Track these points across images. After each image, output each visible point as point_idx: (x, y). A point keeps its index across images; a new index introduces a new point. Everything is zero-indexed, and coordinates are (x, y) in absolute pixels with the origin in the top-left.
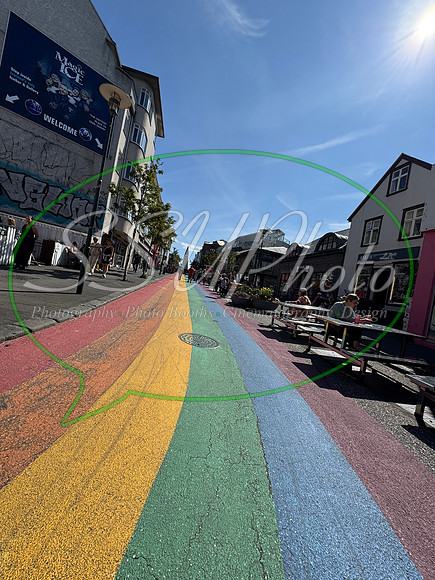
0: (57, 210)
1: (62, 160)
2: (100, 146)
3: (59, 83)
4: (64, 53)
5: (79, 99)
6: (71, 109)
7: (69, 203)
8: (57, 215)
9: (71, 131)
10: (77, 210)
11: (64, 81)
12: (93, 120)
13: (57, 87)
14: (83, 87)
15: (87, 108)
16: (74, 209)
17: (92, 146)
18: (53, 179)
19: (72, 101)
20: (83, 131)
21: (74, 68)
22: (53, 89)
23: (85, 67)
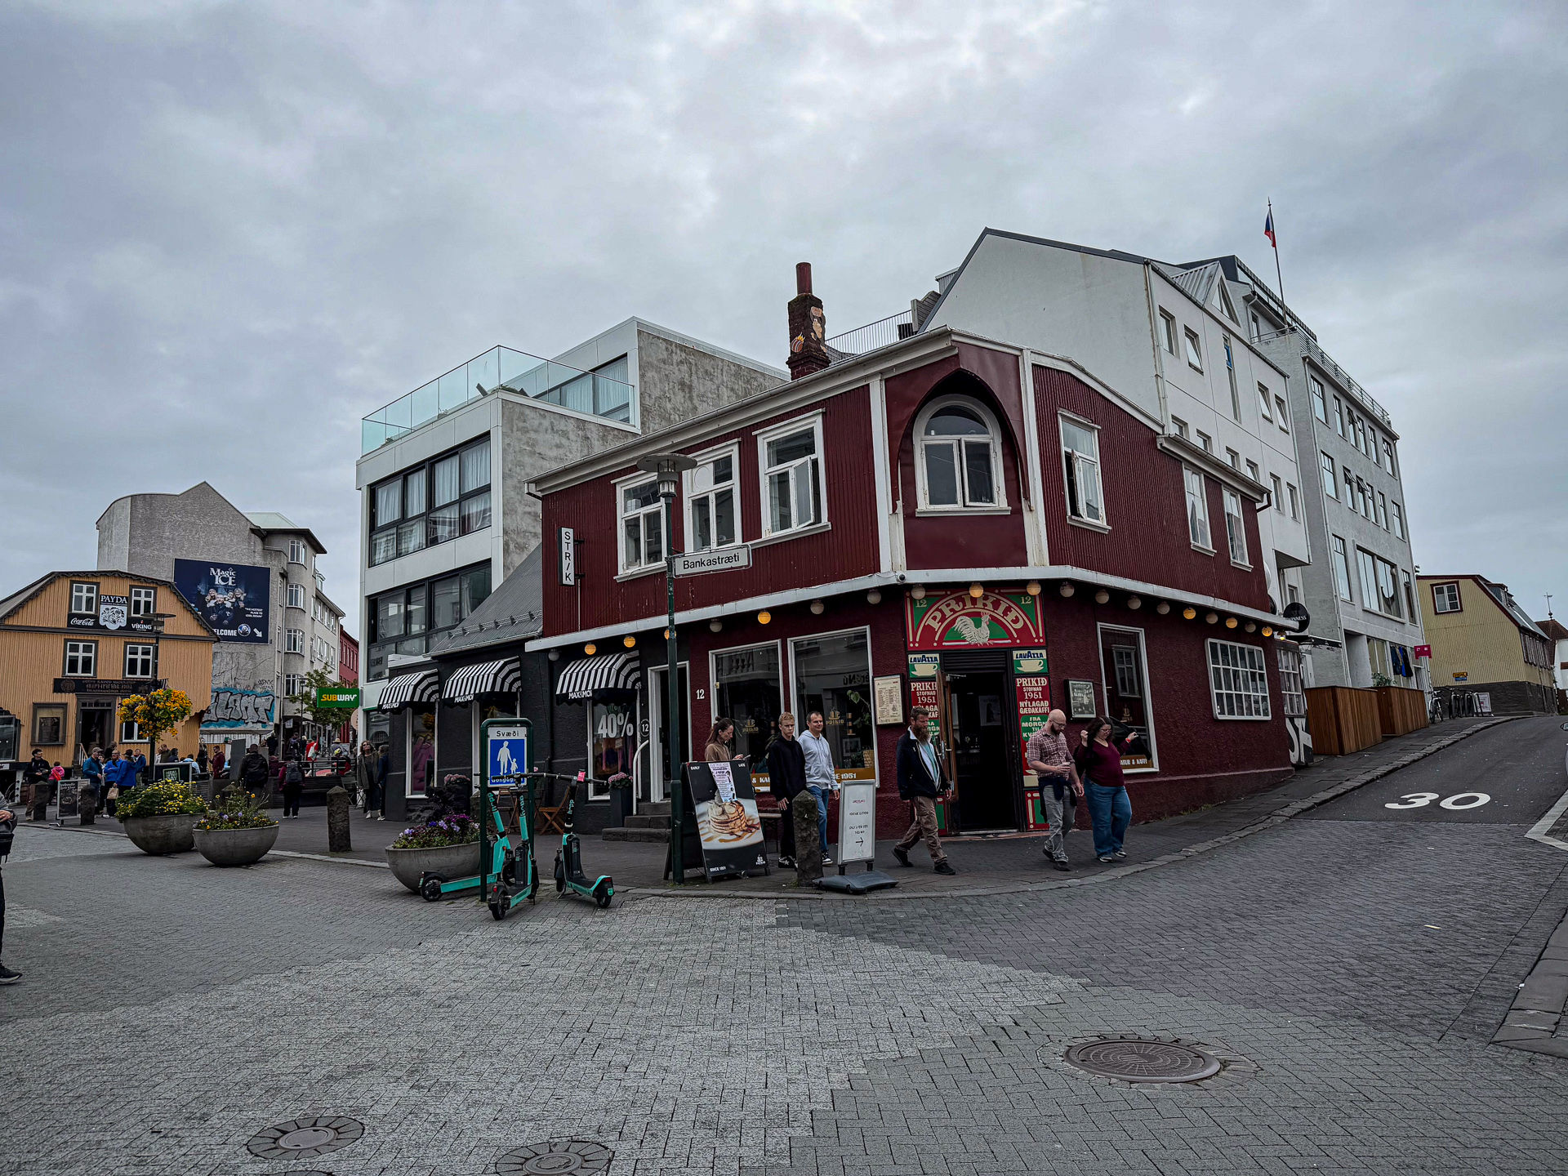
0: (228, 714)
1: (227, 664)
2: (259, 634)
3: (216, 594)
4: (217, 566)
5: (234, 600)
6: (228, 613)
7: (238, 704)
8: (229, 720)
9: (232, 633)
10: (246, 708)
11: (219, 592)
12: (249, 612)
13: (215, 599)
14: (236, 587)
15: (242, 605)
16: (243, 709)
17: (251, 639)
18: (222, 686)
19: (228, 605)
20: (241, 628)
21: (225, 574)
22: (212, 604)
23: (235, 567)
